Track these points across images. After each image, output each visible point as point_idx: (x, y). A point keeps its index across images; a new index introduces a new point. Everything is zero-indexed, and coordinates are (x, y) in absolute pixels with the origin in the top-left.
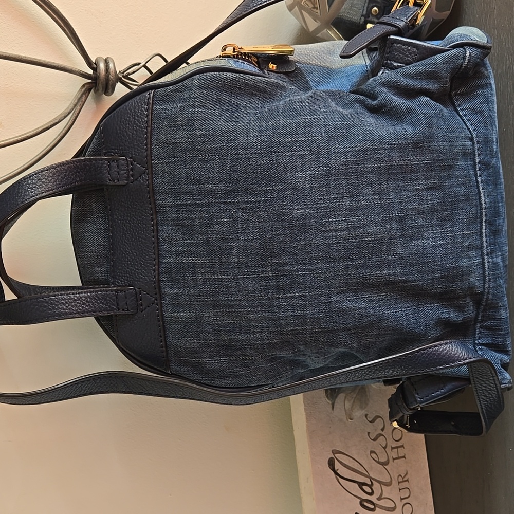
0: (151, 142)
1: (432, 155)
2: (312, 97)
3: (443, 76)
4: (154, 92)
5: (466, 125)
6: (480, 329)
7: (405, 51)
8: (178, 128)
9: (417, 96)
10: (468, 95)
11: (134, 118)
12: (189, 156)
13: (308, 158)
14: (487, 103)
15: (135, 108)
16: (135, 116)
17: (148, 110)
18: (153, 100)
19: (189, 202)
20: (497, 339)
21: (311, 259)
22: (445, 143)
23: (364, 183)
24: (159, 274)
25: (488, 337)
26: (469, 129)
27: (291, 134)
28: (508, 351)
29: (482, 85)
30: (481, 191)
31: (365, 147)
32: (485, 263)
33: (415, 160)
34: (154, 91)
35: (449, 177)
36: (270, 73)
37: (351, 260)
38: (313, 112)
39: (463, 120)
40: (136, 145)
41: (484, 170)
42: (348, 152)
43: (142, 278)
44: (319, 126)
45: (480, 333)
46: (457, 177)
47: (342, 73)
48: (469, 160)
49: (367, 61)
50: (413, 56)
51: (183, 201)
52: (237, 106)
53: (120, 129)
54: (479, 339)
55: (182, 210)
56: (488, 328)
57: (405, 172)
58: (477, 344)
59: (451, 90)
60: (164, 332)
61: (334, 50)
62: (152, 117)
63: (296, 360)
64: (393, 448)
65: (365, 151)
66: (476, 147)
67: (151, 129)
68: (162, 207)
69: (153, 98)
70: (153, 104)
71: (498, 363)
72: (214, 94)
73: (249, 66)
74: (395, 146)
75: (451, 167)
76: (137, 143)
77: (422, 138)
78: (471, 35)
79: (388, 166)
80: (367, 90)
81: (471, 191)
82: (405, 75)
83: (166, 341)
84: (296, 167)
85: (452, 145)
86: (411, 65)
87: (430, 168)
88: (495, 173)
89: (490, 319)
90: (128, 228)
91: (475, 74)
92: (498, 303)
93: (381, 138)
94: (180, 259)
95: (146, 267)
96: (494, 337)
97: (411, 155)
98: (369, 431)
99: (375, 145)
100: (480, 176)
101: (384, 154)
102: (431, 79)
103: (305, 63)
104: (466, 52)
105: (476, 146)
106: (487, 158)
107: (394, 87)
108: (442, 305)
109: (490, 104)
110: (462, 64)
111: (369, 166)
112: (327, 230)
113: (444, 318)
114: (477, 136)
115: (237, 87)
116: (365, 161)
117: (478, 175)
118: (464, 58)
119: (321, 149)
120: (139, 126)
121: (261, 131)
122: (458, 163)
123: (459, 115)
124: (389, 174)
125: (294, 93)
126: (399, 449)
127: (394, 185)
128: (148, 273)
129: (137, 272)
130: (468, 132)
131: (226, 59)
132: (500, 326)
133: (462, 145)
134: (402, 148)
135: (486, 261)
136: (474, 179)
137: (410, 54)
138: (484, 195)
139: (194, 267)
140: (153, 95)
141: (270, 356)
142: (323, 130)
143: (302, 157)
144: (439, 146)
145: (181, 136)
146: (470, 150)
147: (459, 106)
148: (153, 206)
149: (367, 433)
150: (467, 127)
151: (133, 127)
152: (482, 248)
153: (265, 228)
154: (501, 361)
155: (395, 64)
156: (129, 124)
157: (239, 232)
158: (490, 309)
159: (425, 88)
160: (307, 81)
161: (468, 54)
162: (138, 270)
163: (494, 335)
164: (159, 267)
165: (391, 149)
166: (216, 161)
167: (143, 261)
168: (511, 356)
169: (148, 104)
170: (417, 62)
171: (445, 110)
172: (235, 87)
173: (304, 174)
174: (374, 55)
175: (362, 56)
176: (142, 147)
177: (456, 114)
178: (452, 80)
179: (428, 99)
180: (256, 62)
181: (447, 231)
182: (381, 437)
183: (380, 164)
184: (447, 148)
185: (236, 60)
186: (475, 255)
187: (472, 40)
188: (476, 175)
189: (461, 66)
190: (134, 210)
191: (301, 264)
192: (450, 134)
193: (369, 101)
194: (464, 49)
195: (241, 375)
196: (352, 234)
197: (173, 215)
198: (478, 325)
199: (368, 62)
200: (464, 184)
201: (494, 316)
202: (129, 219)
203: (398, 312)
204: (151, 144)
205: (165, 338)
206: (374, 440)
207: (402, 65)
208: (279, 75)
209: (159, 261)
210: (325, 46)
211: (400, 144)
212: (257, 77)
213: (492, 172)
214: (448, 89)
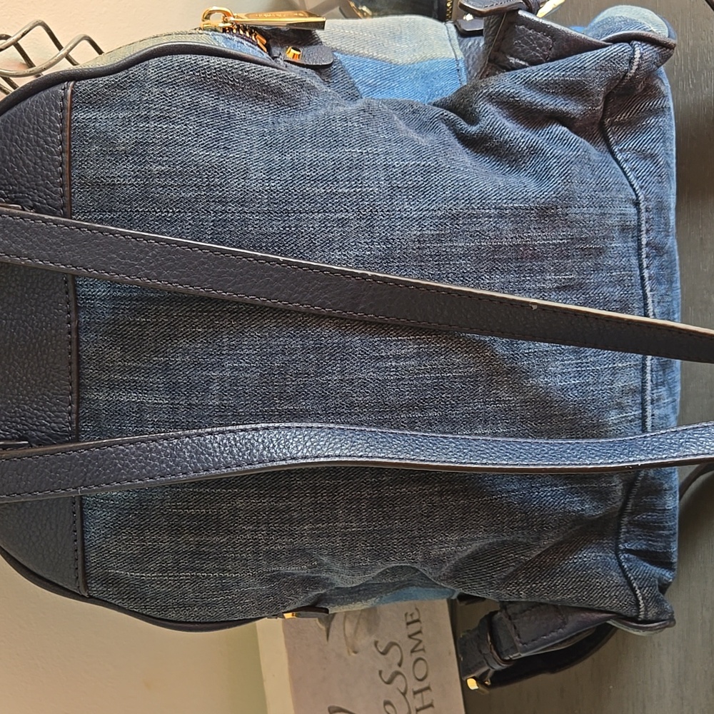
0: (70, 180)
1: (568, 229)
2: (364, 111)
3: (593, 91)
4: (73, 87)
5: (627, 178)
6: (629, 526)
7: (532, 40)
8: (117, 157)
9: (547, 122)
10: (632, 126)
11: (37, 135)
12: (137, 211)
13: (354, 224)
14: (664, 142)
15: (38, 116)
16: (38, 130)
17: (62, 120)
18: (72, 102)
19: (135, 294)
20: (655, 544)
21: (352, 405)
22: (592, 209)
23: (450, 275)
24: (78, 420)
25: (640, 539)
26: (632, 186)
27: (323, 179)
28: (672, 563)
29: (656, 110)
30: (649, 294)
31: (454, 211)
32: (646, 416)
33: (538, 236)
34: (74, 84)
35: (597, 269)
36: (289, 64)
37: (422, 409)
38: (365, 140)
39: (622, 168)
40: (41, 185)
41: (654, 257)
42: (424, 218)
43: (45, 425)
44: (375, 167)
45: (628, 532)
46: (610, 269)
47: (415, 73)
48: (630, 240)
49: (457, 53)
50: (544, 51)
51: (125, 291)
52: (229, 118)
53: (11, 154)
54: (626, 542)
55: (123, 307)
56: (643, 525)
57: (522, 258)
58: (622, 550)
59: (604, 117)
60: (82, 522)
61: (401, 32)
62: (70, 133)
63: (314, 578)
64: (415, 693)
65: (455, 218)
66: (644, 218)
67: (70, 157)
68: (88, 299)
69: (72, 97)
70: (71, 109)
71: (655, 585)
72: (185, 96)
73: (251, 49)
74: (507, 212)
75: (600, 251)
76: (43, 180)
77: (554, 200)
78: (643, 22)
79: (493, 247)
80: (461, 104)
81: (633, 293)
82: (530, 85)
83: (83, 539)
84: (331, 241)
85: (605, 214)
86: (539, 67)
87: (563, 252)
88: (670, 263)
89: (647, 511)
90: (21, 334)
91: (645, 90)
92: (662, 484)
93: (483, 197)
94: (115, 395)
95: (55, 405)
96: (651, 541)
97: (535, 228)
98: (380, 669)
99: (473, 209)
100: (647, 267)
101: (487, 224)
102: (572, 94)
103: (351, 53)
104: (634, 51)
105: (644, 216)
106: (659, 236)
107: (508, 103)
108: (572, 488)
109: (668, 144)
110: (626, 72)
111: (460, 245)
112: (382, 356)
113: (574, 511)
114: (646, 199)
115: (228, 83)
116: (454, 235)
117: (645, 266)
118: (631, 61)
119: (376, 211)
120: (47, 150)
121: (270, 171)
122: (613, 245)
123: (616, 160)
124: (494, 260)
125: (333, 100)
126: (424, 693)
127: (502, 280)
128: (57, 417)
129: (36, 414)
130: (631, 191)
131: (210, 33)
132: (662, 523)
133: (621, 214)
134: (518, 216)
135: (649, 413)
136: (638, 273)
137: (540, 46)
138: (653, 302)
139: (140, 411)
140: (72, 91)
141: (268, 572)
142: (382, 175)
143: (343, 223)
144: (583, 214)
145: (123, 172)
146: (633, 223)
147: (617, 143)
148: (71, 296)
149: (378, 673)
150: (630, 182)
151: (35, 150)
152: (643, 391)
153: (271, 348)
154: (659, 581)
155: (513, 60)
156: (27, 146)
157: (224, 352)
158: (647, 494)
159: (561, 110)
160: (354, 84)
161: (637, 55)
162: (38, 410)
163: (650, 536)
164: (78, 407)
165: (501, 216)
166: (187, 222)
167: (48, 396)
168: (676, 572)
169: (62, 109)
170: (552, 60)
171: (592, 150)
172: (224, 83)
173: (345, 255)
174: (470, 44)
175: (449, 44)
176: (54, 189)
177: (611, 159)
178: (607, 98)
179: (565, 129)
180: (265, 46)
181: (587, 363)
182: (399, 678)
183: (480, 242)
184: (596, 217)
185: (228, 36)
186: (630, 404)
187: (644, 30)
188: (640, 266)
189: (625, 76)
190: (33, 302)
191: (333, 414)
192: (601, 193)
193: (464, 125)
194: (631, 45)
195: (216, 603)
196: (425, 365)
197: (106, 315)
198: (626, 519)
199: (460, 55)
200: (620, 281)
201: (654, 505)
202: (24, 318)
203: (496, 499)
204: (71, 185)
205: (83, 533)
206: (389, 682)
207: (523, 63)
208: (305, 70)
209: (79, 396)
210: (387, 24)
211: (516, 208)
212: (265, 67)
213: (667, 262)
214: (600, 114)
